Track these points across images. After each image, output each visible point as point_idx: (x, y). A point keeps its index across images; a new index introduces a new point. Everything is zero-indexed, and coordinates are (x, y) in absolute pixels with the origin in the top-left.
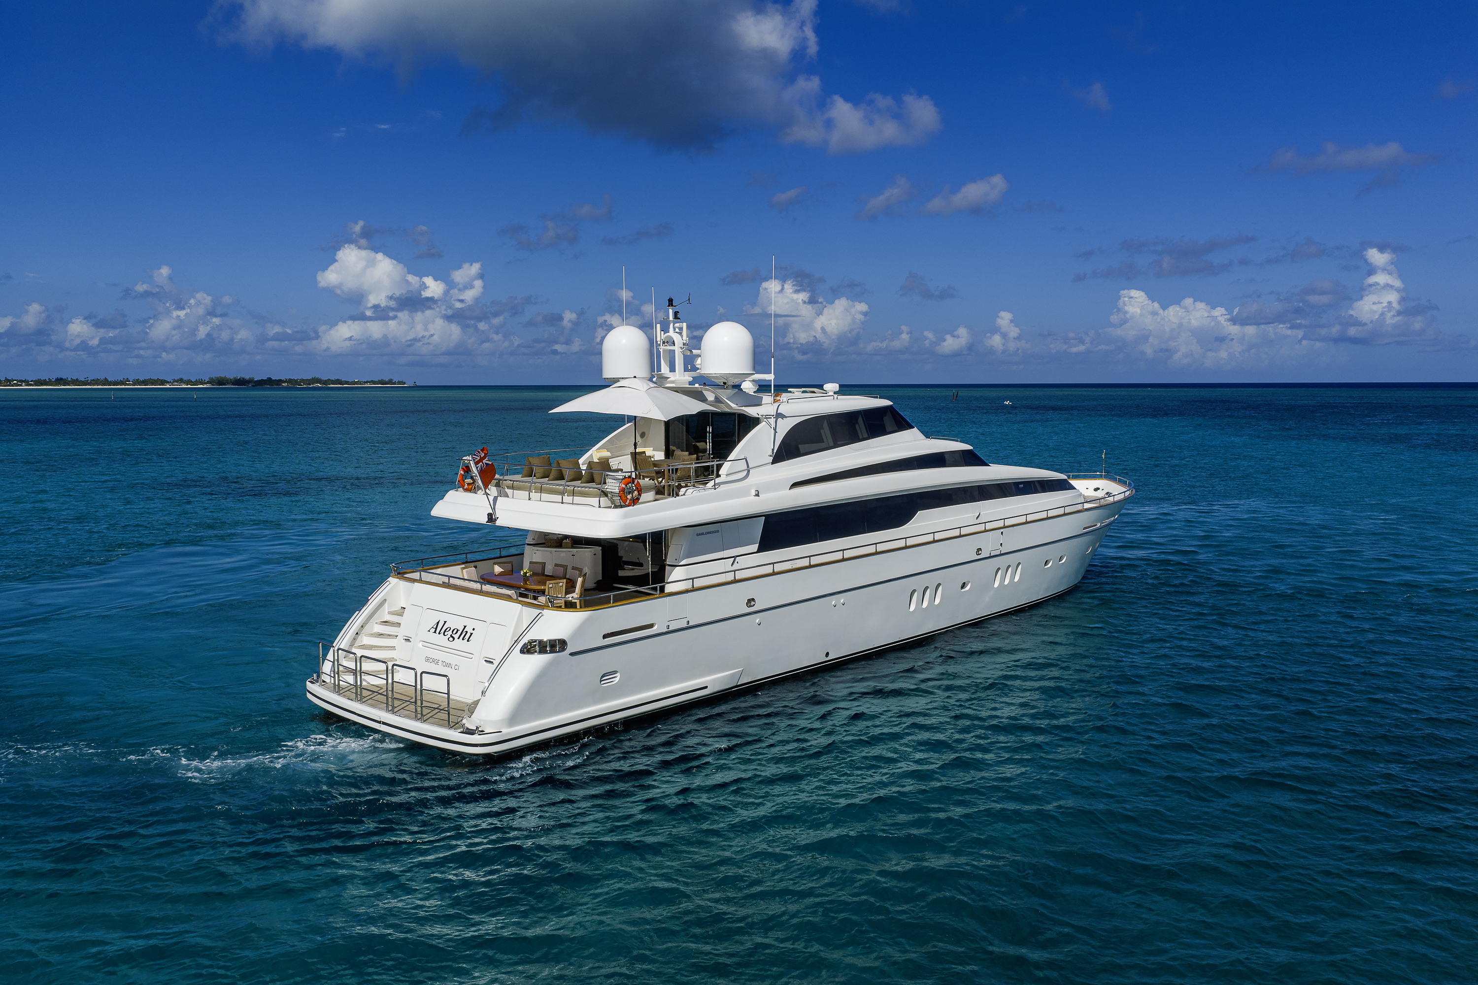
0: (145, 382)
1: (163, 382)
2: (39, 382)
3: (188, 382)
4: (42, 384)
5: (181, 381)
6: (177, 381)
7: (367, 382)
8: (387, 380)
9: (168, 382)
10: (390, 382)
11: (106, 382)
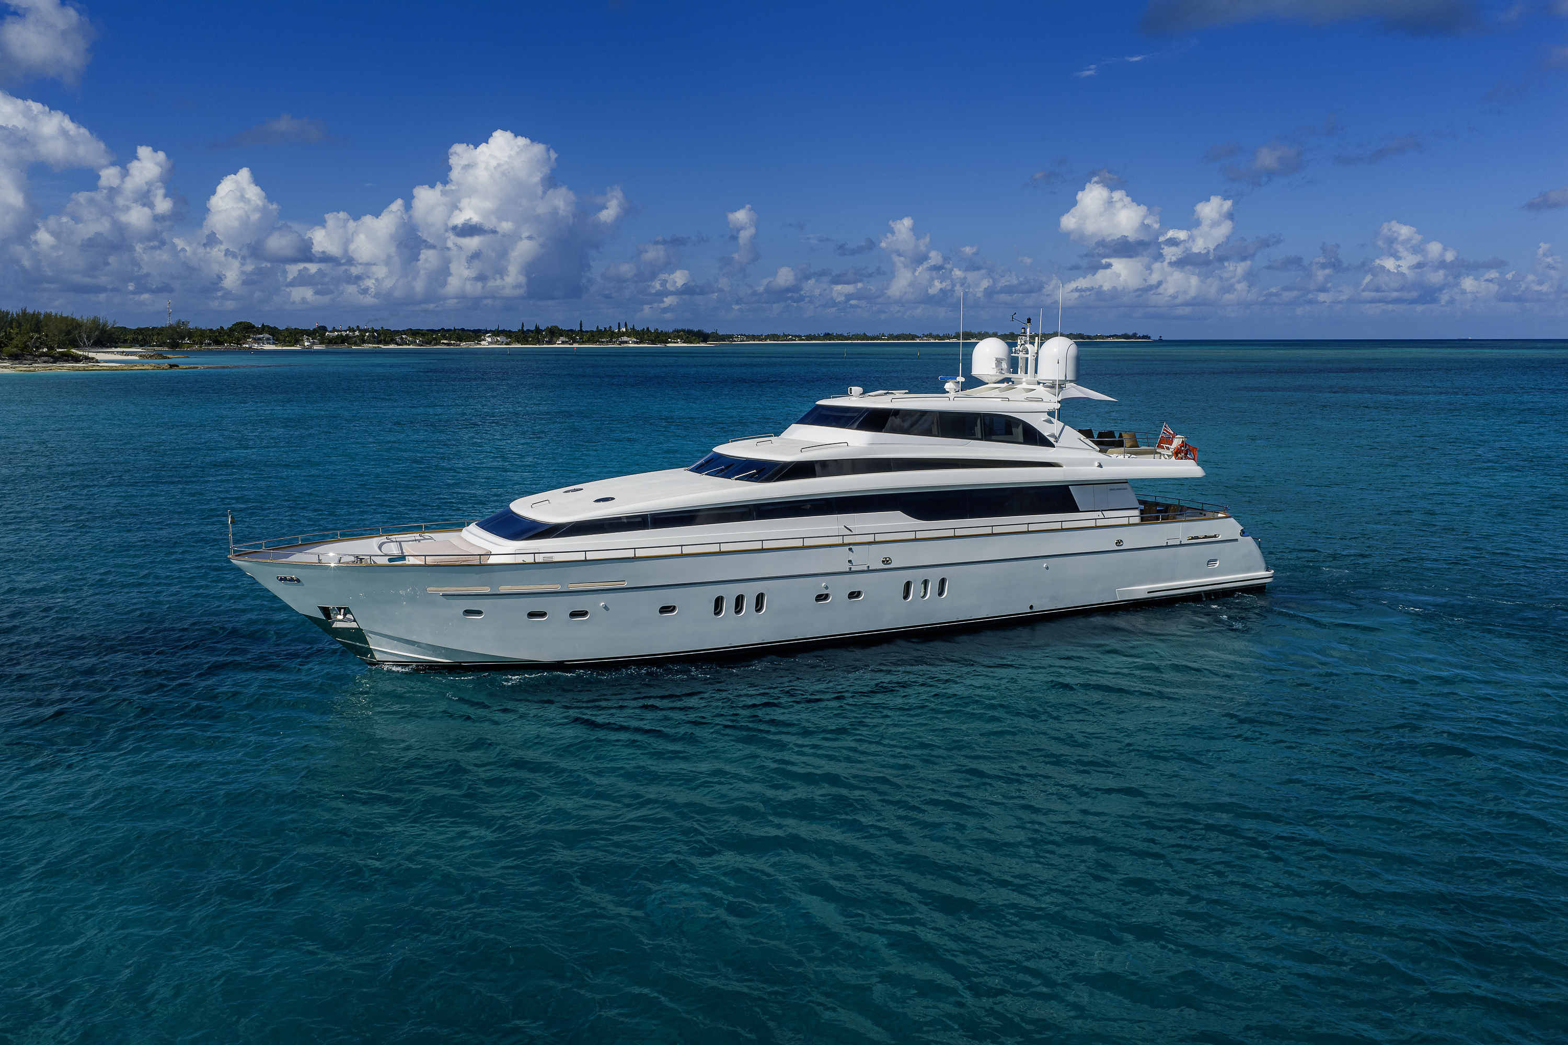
0: (898, 337)
1: (914, 337)
2: (809, 337)
3: (936, 337)
4: (812, 339)
5: (930, 336)
6: (926, 336)
7: (1109, 337)
8: (1130, 333)
9: (918, 337)
10: (1134, 336)
11: (865, 337)
